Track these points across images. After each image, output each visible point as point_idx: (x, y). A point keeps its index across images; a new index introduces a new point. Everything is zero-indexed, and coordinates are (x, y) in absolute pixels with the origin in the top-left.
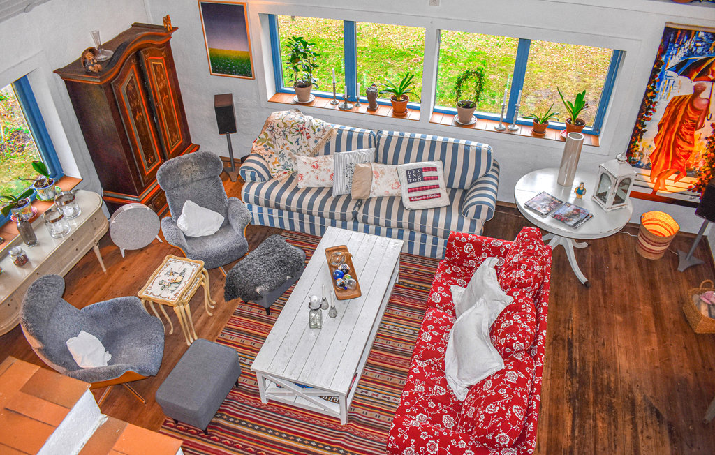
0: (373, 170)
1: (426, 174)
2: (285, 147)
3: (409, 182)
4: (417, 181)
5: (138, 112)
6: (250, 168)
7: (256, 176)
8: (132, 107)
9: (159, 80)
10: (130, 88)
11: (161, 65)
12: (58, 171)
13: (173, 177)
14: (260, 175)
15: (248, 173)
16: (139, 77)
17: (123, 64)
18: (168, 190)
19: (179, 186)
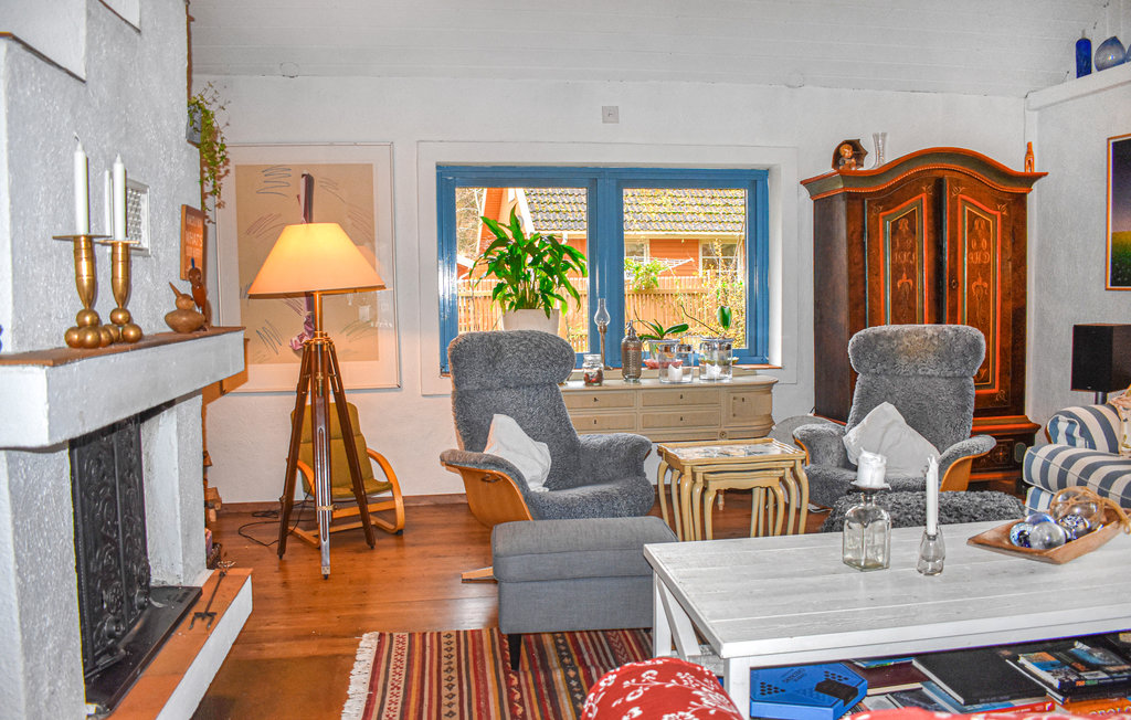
5: (904, 275)
6: (1069, 414)
7: (1076, 433)
8: (893, 259)
9: (974, 245)
10: (904, 227)
11: (987, 223)
12: (759, 353)
13: (879, 348)
14: (1085, 431)
15: (1063, 426)
16: (931, 221)
17: (903, 181)
18: (863, 374)
19: (886, 374)
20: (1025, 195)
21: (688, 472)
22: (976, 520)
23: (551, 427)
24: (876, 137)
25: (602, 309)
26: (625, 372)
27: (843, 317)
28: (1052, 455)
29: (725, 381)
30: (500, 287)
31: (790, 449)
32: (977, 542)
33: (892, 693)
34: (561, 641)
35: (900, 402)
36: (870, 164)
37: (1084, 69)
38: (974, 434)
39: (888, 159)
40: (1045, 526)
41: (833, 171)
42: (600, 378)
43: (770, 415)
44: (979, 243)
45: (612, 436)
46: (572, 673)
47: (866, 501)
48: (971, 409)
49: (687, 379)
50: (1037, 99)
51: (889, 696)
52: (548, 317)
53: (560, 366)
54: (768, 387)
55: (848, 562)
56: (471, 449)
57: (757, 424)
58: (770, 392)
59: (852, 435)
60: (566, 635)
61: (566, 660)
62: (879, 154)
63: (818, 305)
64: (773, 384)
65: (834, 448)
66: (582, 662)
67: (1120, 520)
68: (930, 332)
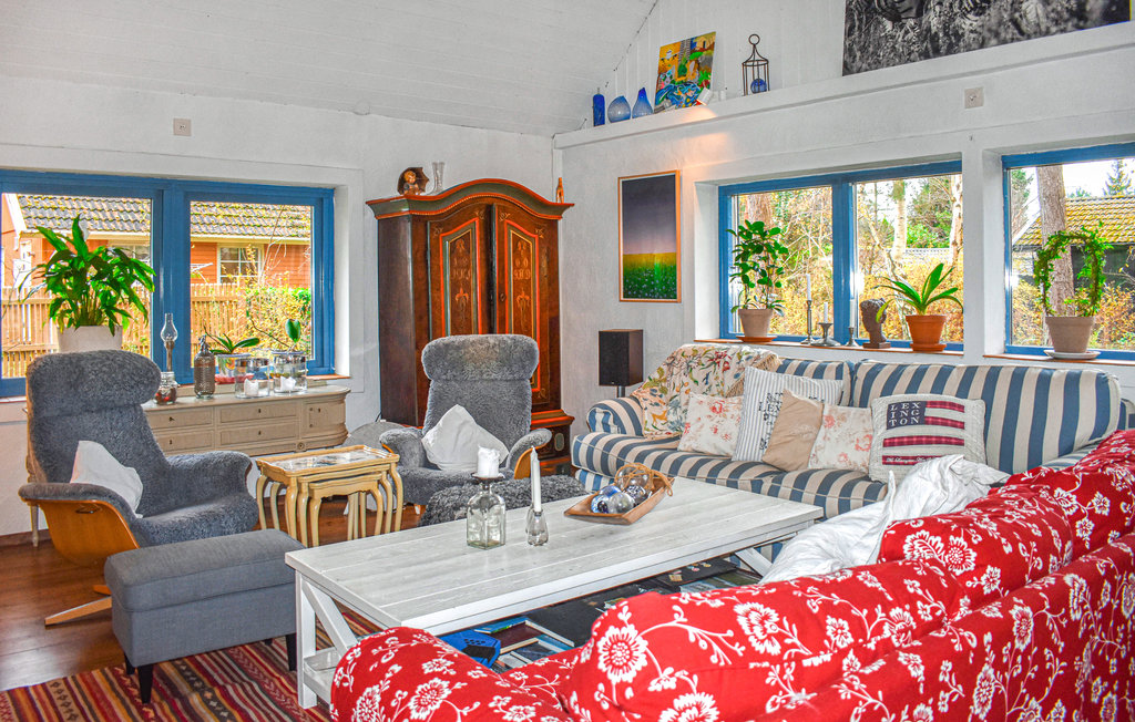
0: (826, 413)
1: (930, 412)
2: (684, 389)
3: (889, 427)
4: (908, 424)
5: (461, 290)
6: (604, 407)
7: (611, 422)
8: (452, 276)
9: (518, 263)
10: (461, 249)
11: (528, 245)
12: (326, 364)
13: (449, 357)
14: (617, 420)
15: (599, 417)
16: (483, 242)
17: (459, 207)
18: (436, 380)
19: (456, 380)
20: (556, 221)
21: (293, 483)
22: (553, 500)
23: (138, 451)
24: (435, 164)
25: (169, 324)
26: (198, 389)
27: (409, 328)
28: (595, 442)
29: (300, 393)
30: (58, 302)
31: (383, 454)
32: (571, 514)
33: (515, 650)
34: (184, 668)
35: (469, 404)
36: (430, 190)
37: (599, 120)
38: (534, 427)
39: (445, 187)
40: (616, 495)
41: (398, 194)
42: (173, 396)
43: (343, 424)
44: (521, 261)
45: (207, 454)
46: (208, 695)
47: (484, 489)
48: (529, 407)
49: (264, 393)
50: (561, 140)
51: (513, 653)
52: (114, 334)
53: (146, 386)
54: (341, 397)
55: (471, 544)
56: (55, 481)
57: (332, 434)
58: (342, 401)
59: (430, 437)
60: (186, 660)
61: (197, 684)
62: (437, 181)
63: (382, 317)
64: (346, 393)
65: (416, 450)
66: (214, 683)
67: (665, 486)
68: (492, 341)
